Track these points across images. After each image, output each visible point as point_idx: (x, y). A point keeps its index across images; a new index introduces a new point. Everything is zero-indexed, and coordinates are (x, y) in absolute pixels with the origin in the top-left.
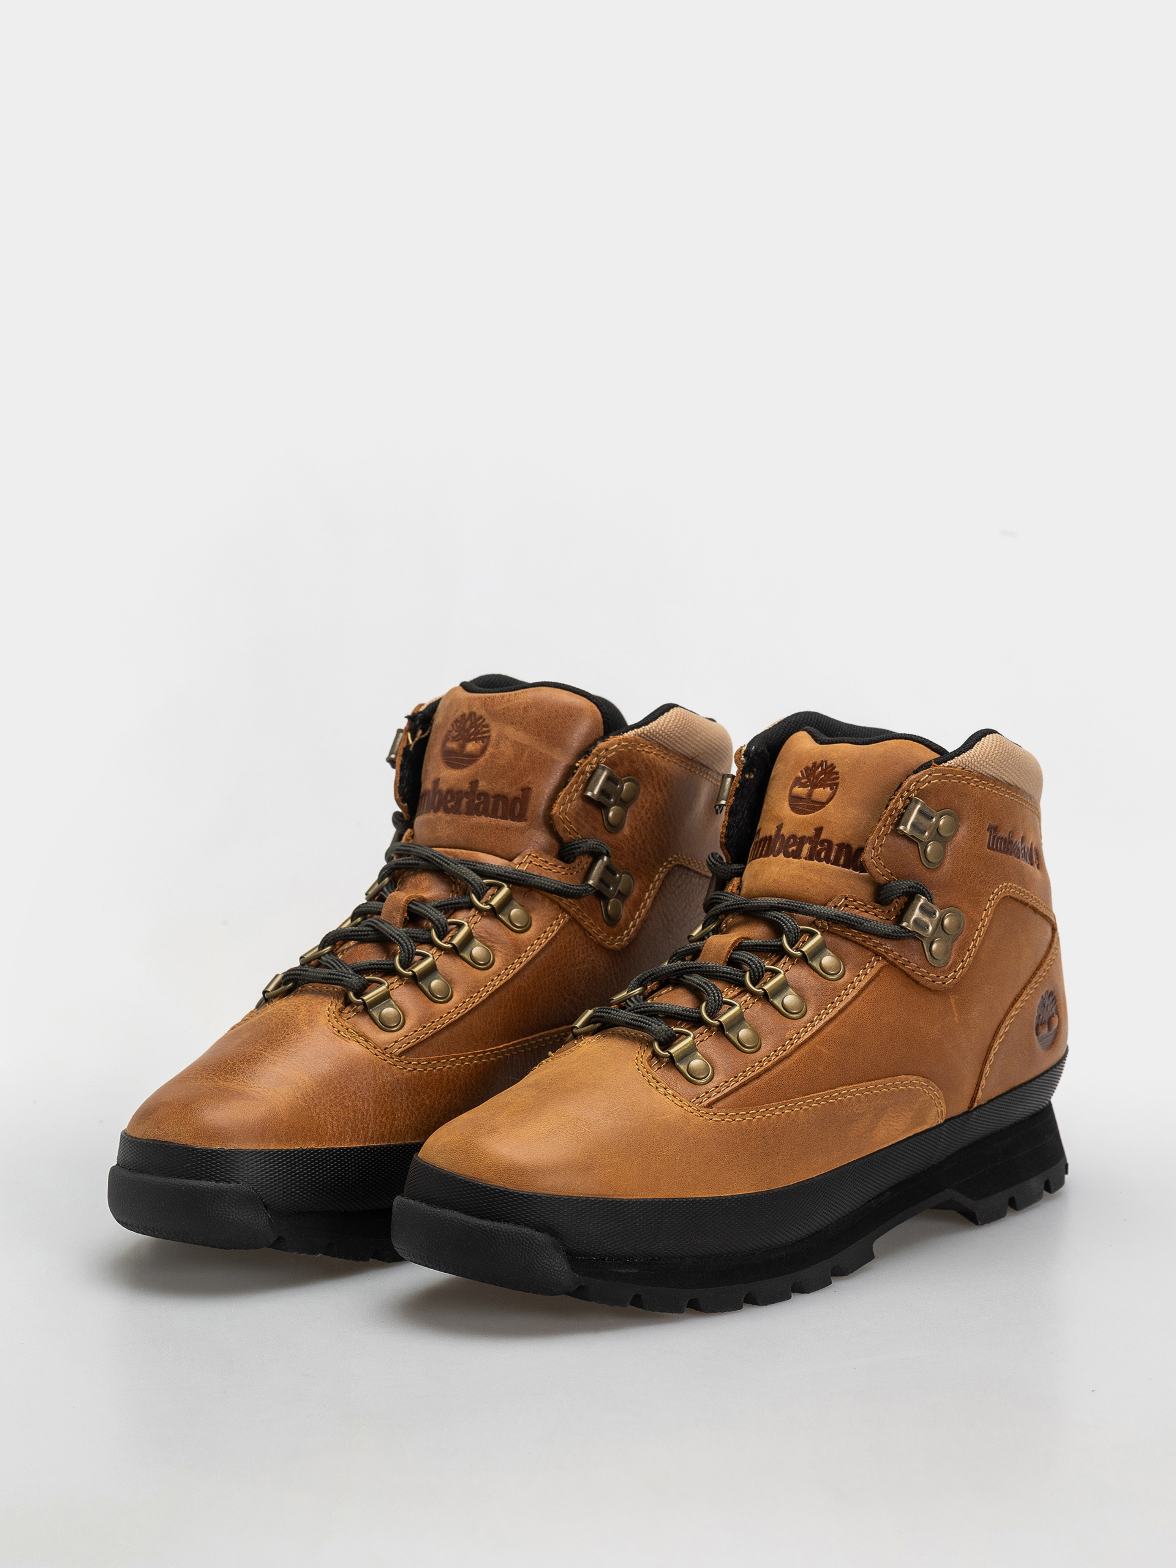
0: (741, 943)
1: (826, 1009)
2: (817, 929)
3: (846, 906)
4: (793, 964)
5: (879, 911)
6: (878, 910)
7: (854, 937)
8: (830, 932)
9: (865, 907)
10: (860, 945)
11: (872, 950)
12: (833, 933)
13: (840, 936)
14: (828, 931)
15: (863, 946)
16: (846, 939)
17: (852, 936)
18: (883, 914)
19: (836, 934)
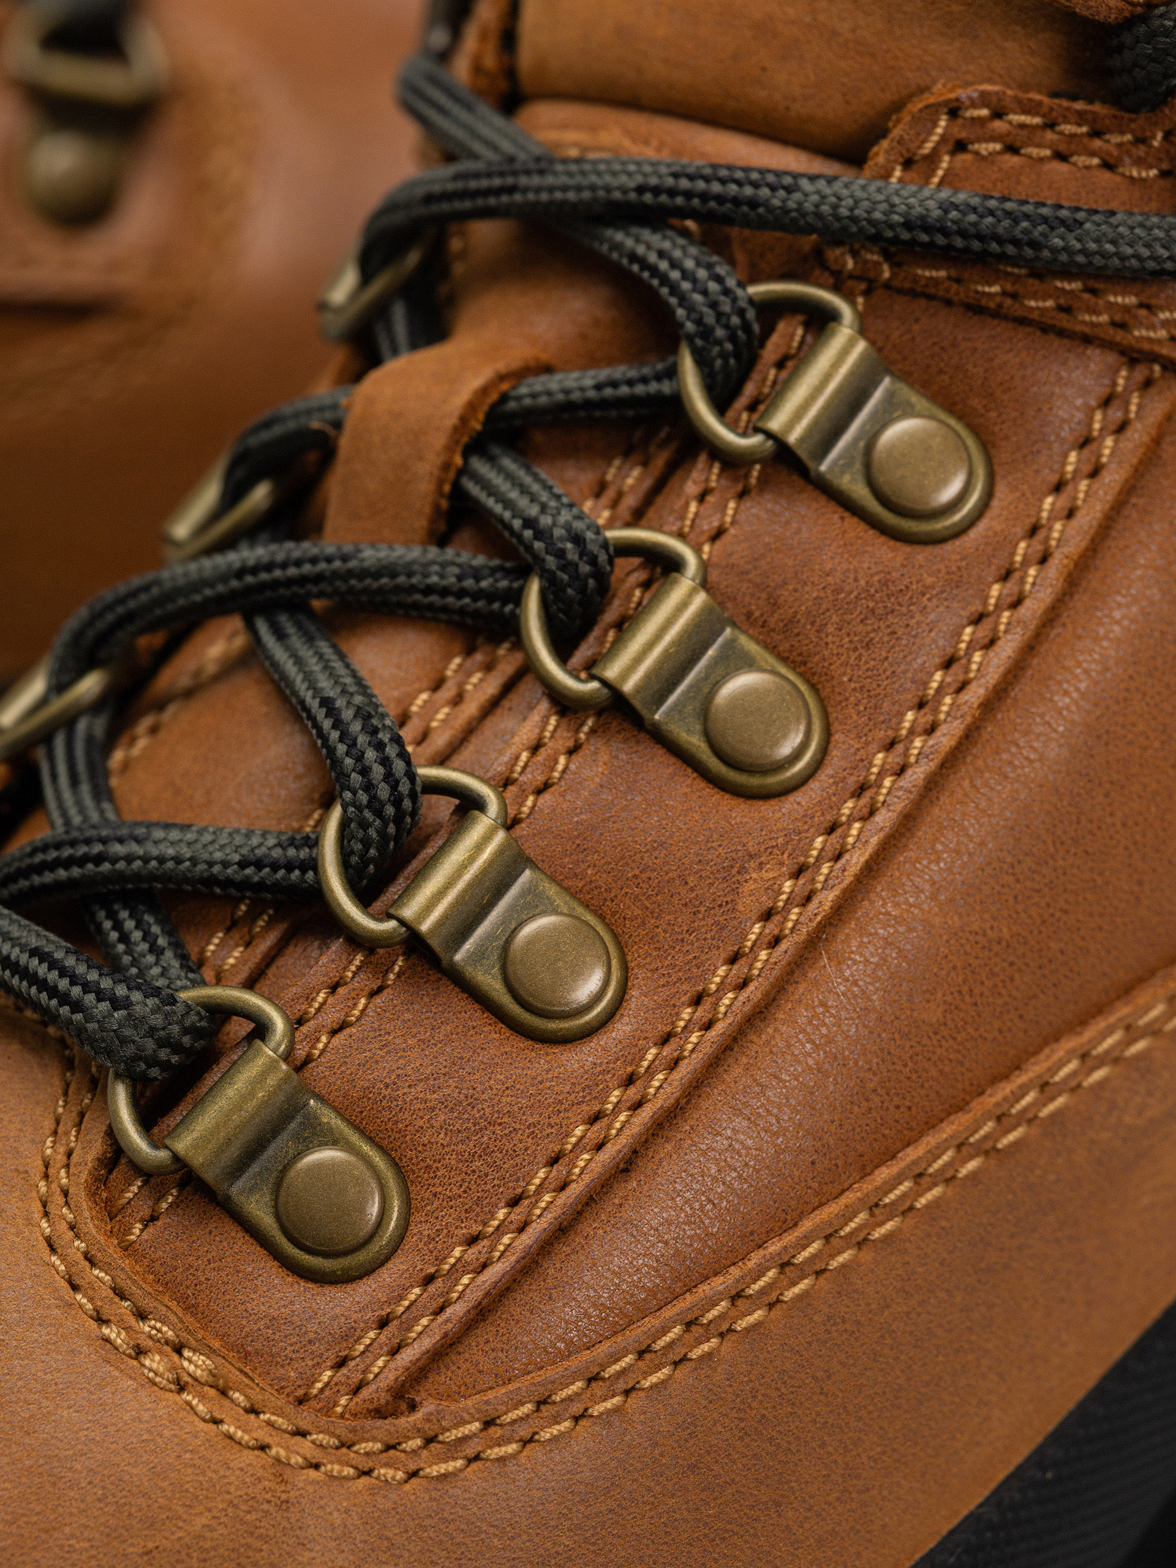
0: (504, 398)
1: (921, 705)
2: (837, 289)
3: (960, 147)
4: (742, 495)
5: (1120, 145)
6: (1116, 139)
7: (1014, 296)
8: (900, 291)
9: (1049, 135)
10: (1046, 329)
11: (1107, 345)
12: (913, 294)
13: (949, 303)
14: (887, 286)
15: (1061, 333)
16: (977, 309)
17: (1004, 293)
18: (1141, 151)
19: (930, 297)
